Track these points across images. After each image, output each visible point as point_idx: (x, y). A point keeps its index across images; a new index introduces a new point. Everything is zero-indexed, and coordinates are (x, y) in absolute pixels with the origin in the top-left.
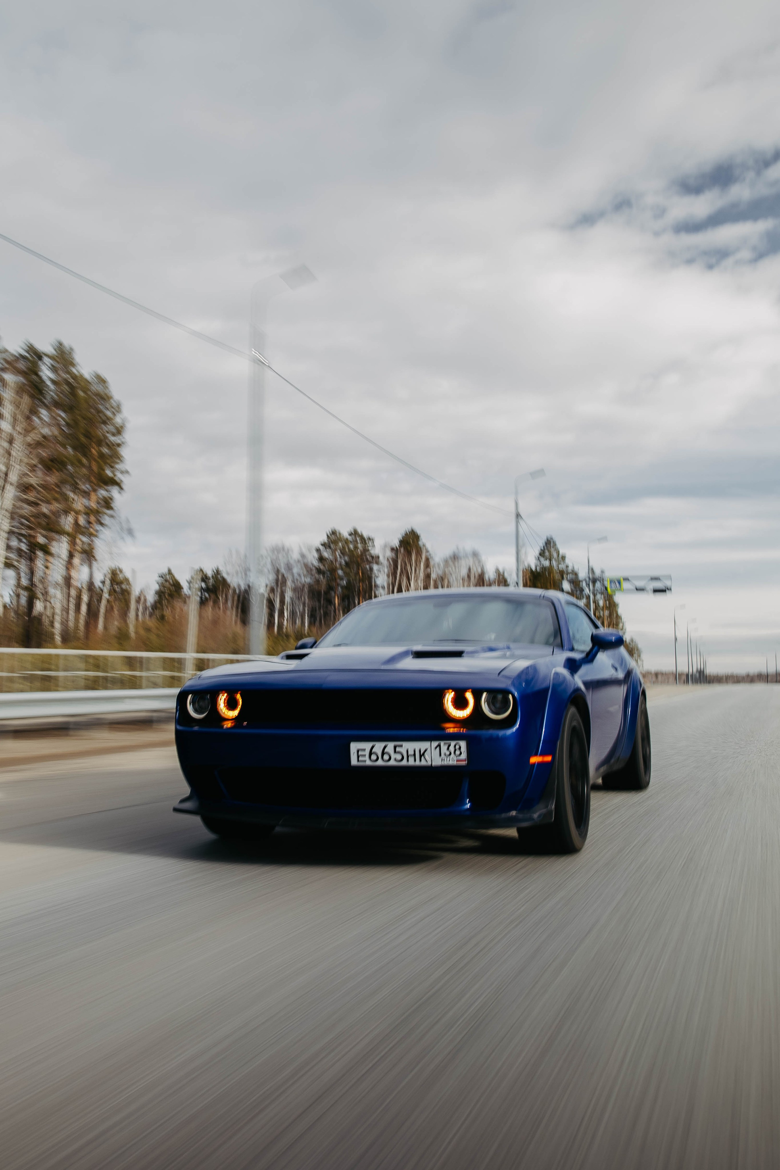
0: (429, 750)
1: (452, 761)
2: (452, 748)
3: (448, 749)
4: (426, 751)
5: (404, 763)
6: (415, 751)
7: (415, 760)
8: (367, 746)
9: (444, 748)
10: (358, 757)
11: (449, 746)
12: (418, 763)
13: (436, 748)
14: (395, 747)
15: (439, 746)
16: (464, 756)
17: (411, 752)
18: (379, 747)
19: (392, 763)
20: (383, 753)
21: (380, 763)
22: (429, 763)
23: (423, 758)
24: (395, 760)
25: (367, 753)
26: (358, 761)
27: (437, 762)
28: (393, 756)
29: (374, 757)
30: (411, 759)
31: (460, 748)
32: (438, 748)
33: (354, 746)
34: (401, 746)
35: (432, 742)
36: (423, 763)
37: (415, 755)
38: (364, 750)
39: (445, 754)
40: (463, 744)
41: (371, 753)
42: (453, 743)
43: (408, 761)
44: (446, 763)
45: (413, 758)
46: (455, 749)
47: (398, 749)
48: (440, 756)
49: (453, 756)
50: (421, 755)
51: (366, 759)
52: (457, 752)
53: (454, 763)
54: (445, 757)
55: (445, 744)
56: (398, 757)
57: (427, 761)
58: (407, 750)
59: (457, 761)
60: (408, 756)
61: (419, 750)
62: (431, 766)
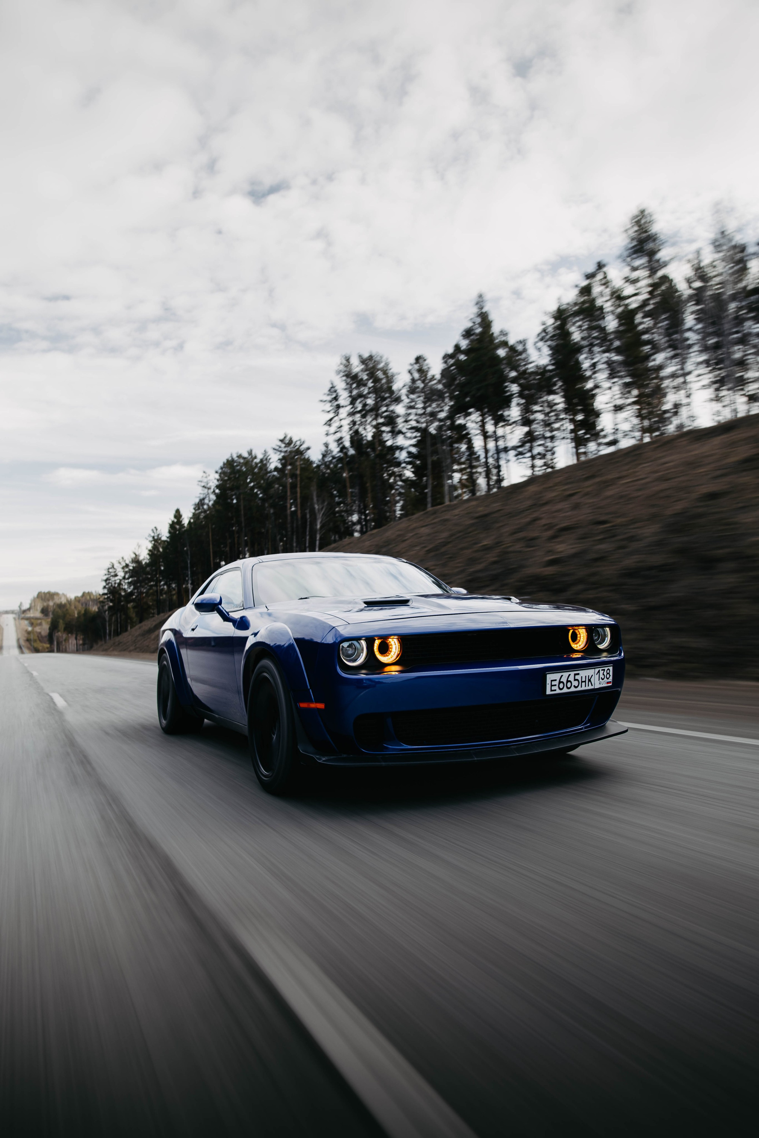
1: (604, 684)
2: (605, 673)
3: (603, 674)
4: (592, 675)
5: (579, 689)
6: (586, 677)
7: (586, 686)
8: (558, 676)
10: (552, 686)
11: (604, 670)
12: (587, 688)
13: (597, 674)
14: (575, 675)
15: (599, 672)
16: (611, 678)
17: (584, 679)
19: (573, 689)
20: (568, 681)
21: (565, 690)
22: (593, 687)
23: (590, 682)
24: (574, 686)
25: (557, 683)
26: (552, 690)
27: (597, 686)
28: (574, 683)
29: (561, 686)
30: (584, 685)
31: (609, 673)
33: (550, 677)
34: (578, 674)
35: (595, 669)
36: (590, 687)
37: (585, 681)
38: (556, 680)
39: (602, 679)
40: (611, 669)
41: (560, 682)
42: (607, 668)
43: (582, 687)
44: (601, 686)
45: (584, 683)
46: (607, 673)
47: (577, 677)
48: (599, 680)
49: (605, 679)
50: (589, 680)
51: (556, 688)
52: (608, 676)
53: (606, 685)
54: (602, 681)
55: (602, 670)
56: (576, 684)
57: (592, 685)
58: (582, 677)
59: (608, 683)
60: (582, 682)
61: (589, 676)
62: (593, 689)
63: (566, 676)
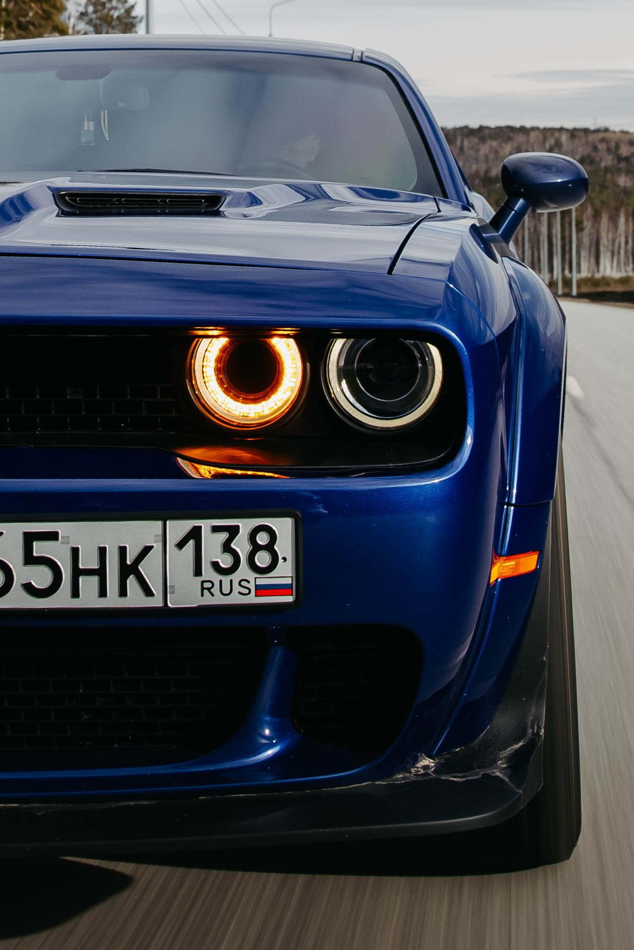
0: (154, 556)
2: (241, 545)
3: (227, 547)
4: (147, 550)
5: (61, 600)
6: (102, 551)
7: (103, 593)
9: (212, 544)
11: (233, 531)
12: (113, 601)
13: (181, 545)
14: (29, 539)
15: (195, 534)
16: (285, 573)
17: (88, 561)
19: (16, 600)
22: (156, 602)
23: (131, 581)
24: (29, 588)
28: (22, 573)
30: (88, 584)
31: (270, 548)
32: (191, 543)
34: (53, 536)
35: (168, 522)
36: (135, 599)
37: (101, 572)
39: (215, 566)
40: (284, 527)
42: (246, 525)
43: (75, 593)
44: (218, 600)
45: (95, 579)
46: (256, 548)
47: (40, 549)
48: (198, 572)
49: (244, 571)
50: (128, 570)
52: (263, 559)
53: (252, 599)
54: (216, 577)
55: (216, 529)
56: (41, 577)
57: (148, 592)
58: (75, 552)
59: (261, 590)
60: (77, 572)
61: (123, 551)
62: (165, 611)
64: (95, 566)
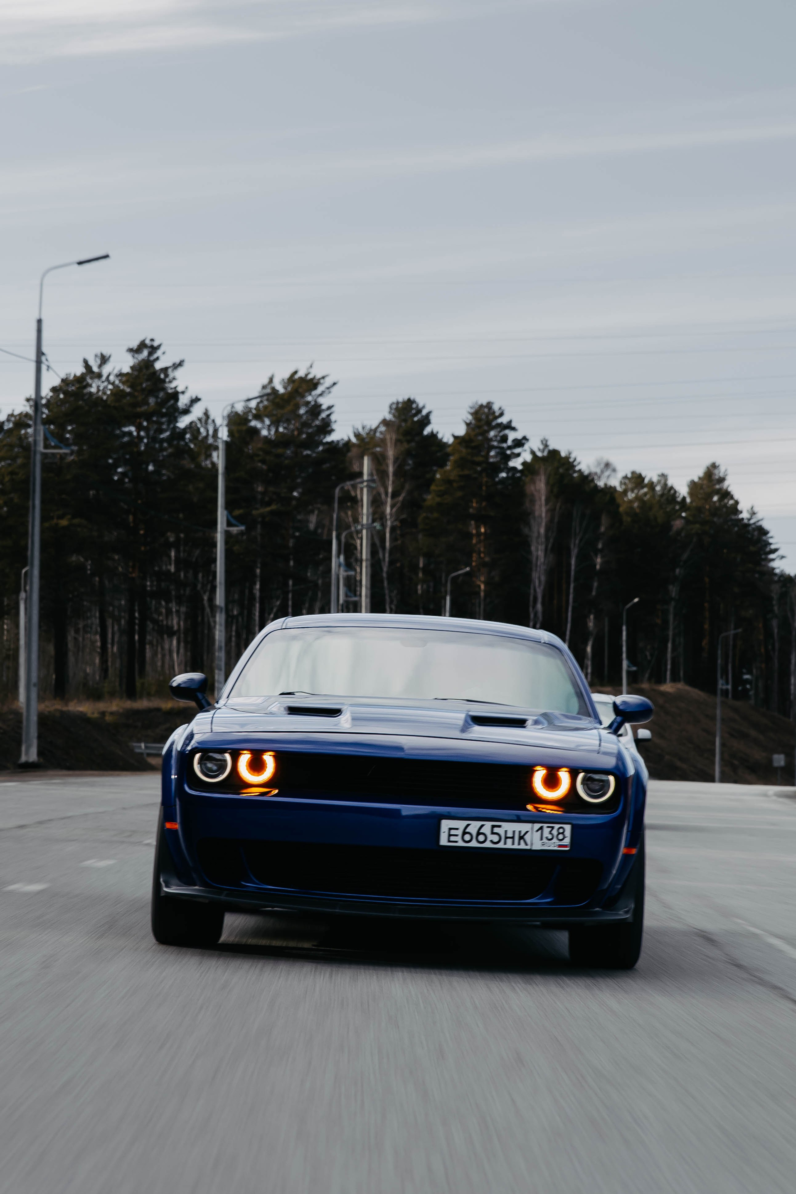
0: (529, 834)
1: (553, 846)
2: (555, 832)
3: (550, 833)
4: (527, 832)
5: (501, 845)
6: (514, 832)
7: (513, 844)
8: (461, 824)
9: (546, 831)
10: (450, 835)
11: (553, 828)
12: (516, 846)
13: (537, 831)
14: (493, 827)
15: (541, 828)
16: (567, 841)
18: (474, 827)
19: (488, 845)
20: (479, 834)
21: (474, 844)
22: (528, 847)
23: (522, 841)
24: (492, 841)
25: (460, 832)
26: (449, 841)
27: (537, 846)
28: (490, 837)
29: (467, 837)
31: (563, 833)
32: (540, 831)
33: (446, 825)
34: (499, 826)
35: (534, 824)
36: (523, 846)
37: (513, 838)
38: (457, 829)
39: (547, 838)
40: (568, 828)
41: (465, 833)
42: (557, 826)
43: (505, 843)
44: (547, 848)
45: (511, 840)
46: (559, 833)
47: (496, 830)
48: (541, 839)
49: (555, 840)
50: (521, 838)
51: (458, 839)
52: (561, 837)
53: (556, 848)
54: (547, 841)
55: (548, 827)
56: (496, 838)
57: (526, 844)
58: (506, 831)
59: (560, 846)
60: (506, 838)
61: (520, 832)
62: (530, 850)
63: (475, 827)
64: (511, 836)
